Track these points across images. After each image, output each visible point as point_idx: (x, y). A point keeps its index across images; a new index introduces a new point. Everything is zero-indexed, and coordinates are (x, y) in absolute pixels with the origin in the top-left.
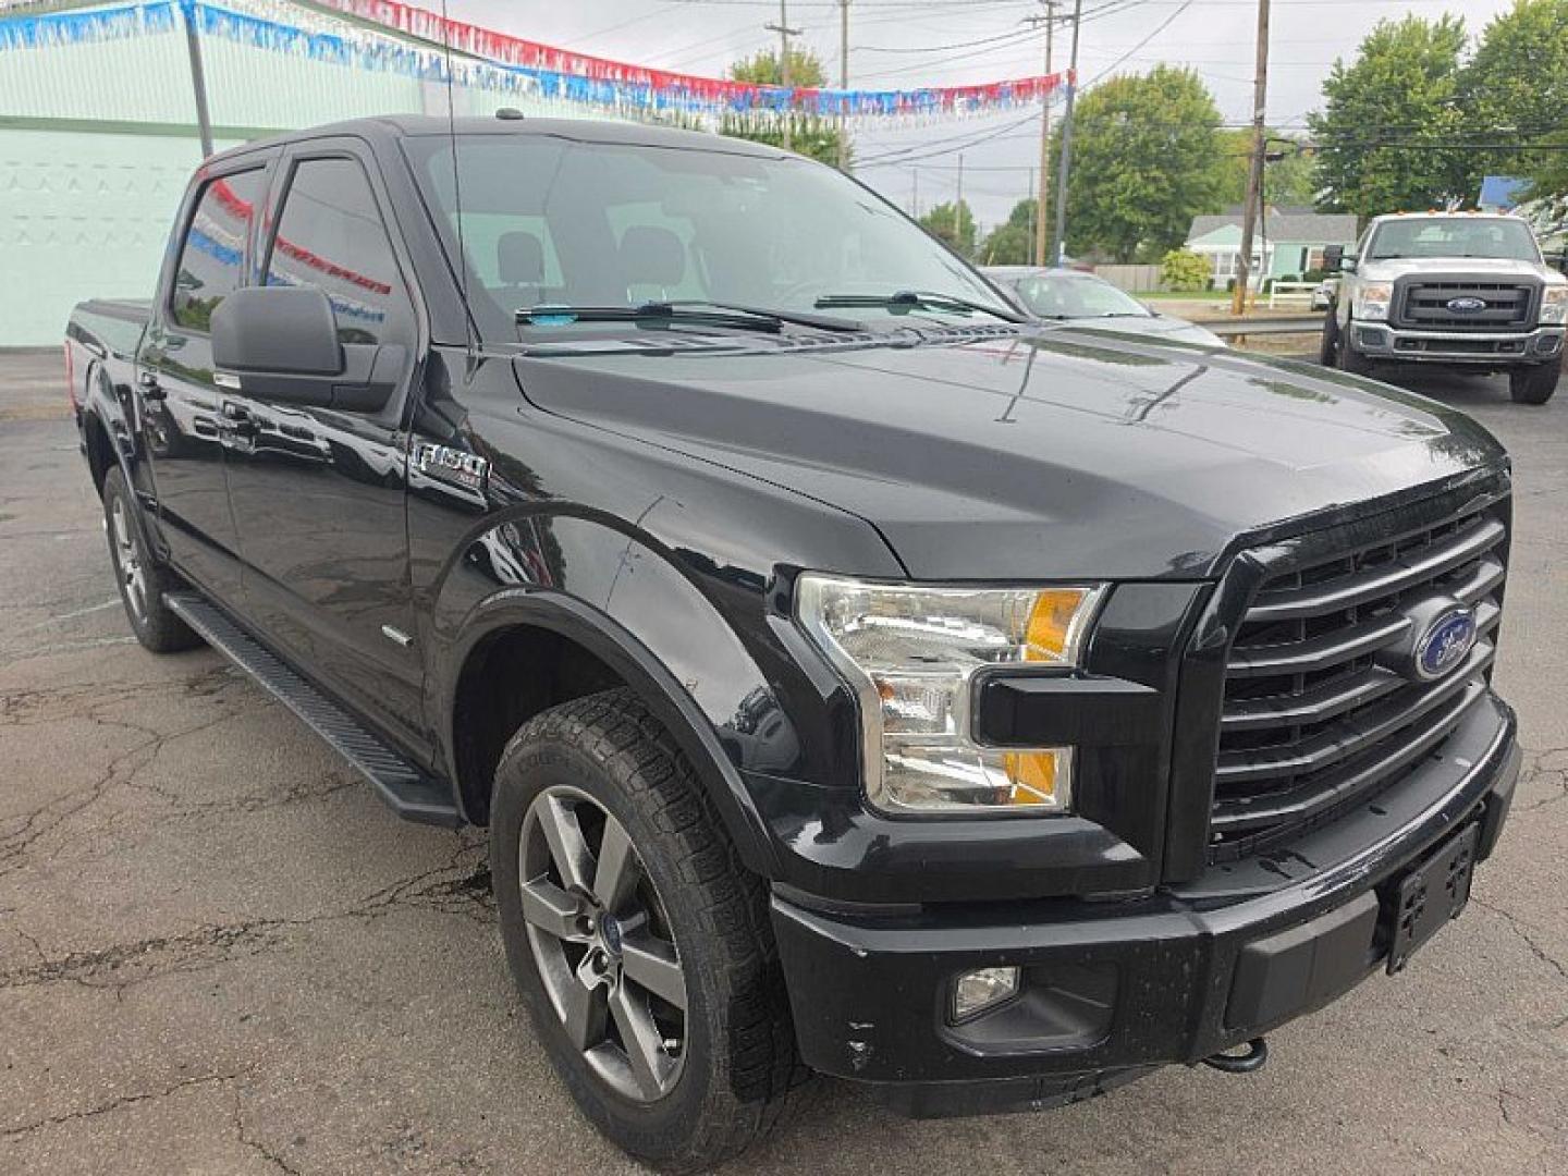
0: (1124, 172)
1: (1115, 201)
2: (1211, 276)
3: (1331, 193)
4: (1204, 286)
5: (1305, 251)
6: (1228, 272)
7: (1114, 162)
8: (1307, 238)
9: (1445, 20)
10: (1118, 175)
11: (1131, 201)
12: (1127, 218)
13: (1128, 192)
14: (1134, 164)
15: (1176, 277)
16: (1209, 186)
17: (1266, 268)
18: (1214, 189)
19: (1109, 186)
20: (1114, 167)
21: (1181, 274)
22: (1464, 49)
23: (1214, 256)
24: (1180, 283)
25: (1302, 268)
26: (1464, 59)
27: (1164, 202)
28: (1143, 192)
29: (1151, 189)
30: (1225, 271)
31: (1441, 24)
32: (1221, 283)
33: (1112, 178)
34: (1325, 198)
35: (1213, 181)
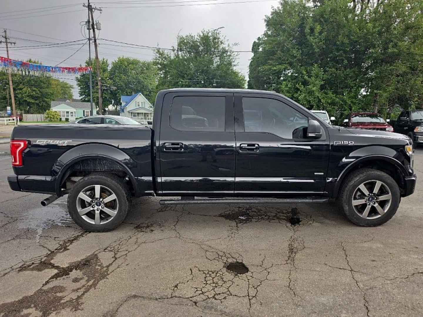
0: (24, 88)
1: (23, 96)
2: (60, 117)
3: (85, 97)
4: (59, 120)
5: (84, 111)
6: (65, 116)
7: (21, 85)
8: (84, 108)
9: (104, 60)
10: (23, 88)
11: (28, 96)
12: (28, 100)
13: (27, 94)
14: (27, 86)
15: (51, 117)
16: (51, 93)
17: (75, 115)
18: (52, 94)
19: (20, 91)
20: (21, 86)
21: (52, 117)
22: (109, 66)
23: (60, 112)
24: (52, 119)
25: (84, 115)
26: (109, 68)
27: (38, 97)
28: (32, 94)
29: (34, 93)
30: (64, 116)
31: (103, 60)
32: (63, 119)
33: (21, 89)
34: (83, 98)
35: (51, 92)
